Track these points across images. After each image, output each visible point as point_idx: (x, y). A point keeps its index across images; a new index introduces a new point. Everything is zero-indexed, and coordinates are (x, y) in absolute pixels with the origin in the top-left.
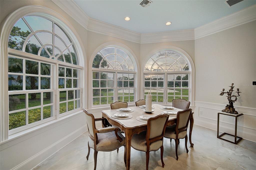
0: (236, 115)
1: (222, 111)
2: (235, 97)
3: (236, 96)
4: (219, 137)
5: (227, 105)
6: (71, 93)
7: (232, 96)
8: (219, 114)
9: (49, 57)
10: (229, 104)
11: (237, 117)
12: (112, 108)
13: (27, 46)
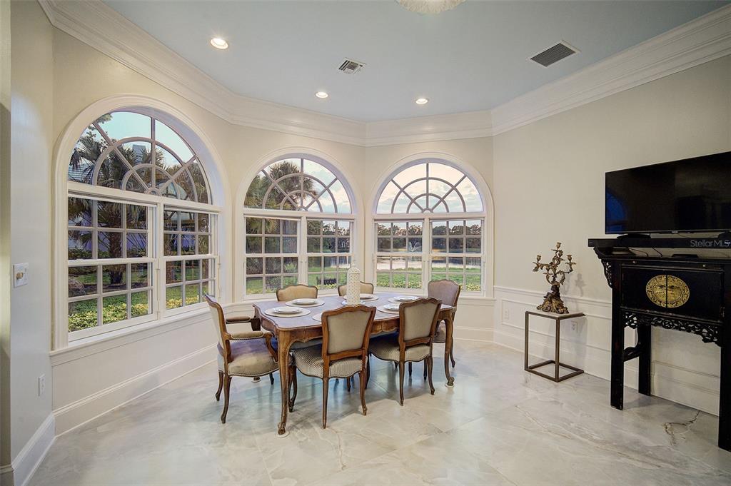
0: (557, 316)
1: (538, 308)
2: (562, 275)
3: (564, 273)
4: (529, 369)
5: (548, 294)
6: (193, 264)
7: (558, 273)
8: (527, 314)
9: (143, 191)
10: (551, 292)
11: (558, 320)
12: (280, 298)
13: (103, 166)
